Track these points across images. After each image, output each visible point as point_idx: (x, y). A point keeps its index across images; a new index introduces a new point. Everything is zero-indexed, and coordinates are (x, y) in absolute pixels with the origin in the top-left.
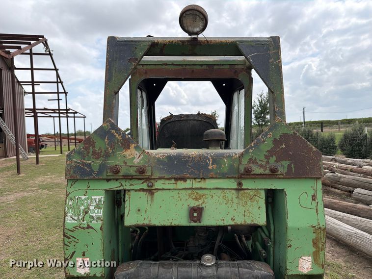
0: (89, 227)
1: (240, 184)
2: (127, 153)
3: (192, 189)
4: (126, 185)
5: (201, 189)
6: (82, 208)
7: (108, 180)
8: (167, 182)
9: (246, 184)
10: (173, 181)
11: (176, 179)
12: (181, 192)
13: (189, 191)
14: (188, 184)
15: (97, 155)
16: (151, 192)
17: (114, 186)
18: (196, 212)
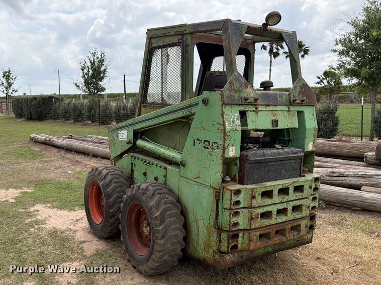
0: (236, 130)
1: (289, 108)
2: (248, 90)
3: (272, 111)
4: (247, 108)
5: (276, 111)
6: (231, 120)
7: (240, 105)
8: (262, 107)
9: (292, 108)
10: (265, 107)
11: (266, 105)
12: (268, 112)
13: (271, 112)
14: (271, 108)
15: (236, 91)
16: (256, 112)
17: (242, 108)
18: (275, 122)
